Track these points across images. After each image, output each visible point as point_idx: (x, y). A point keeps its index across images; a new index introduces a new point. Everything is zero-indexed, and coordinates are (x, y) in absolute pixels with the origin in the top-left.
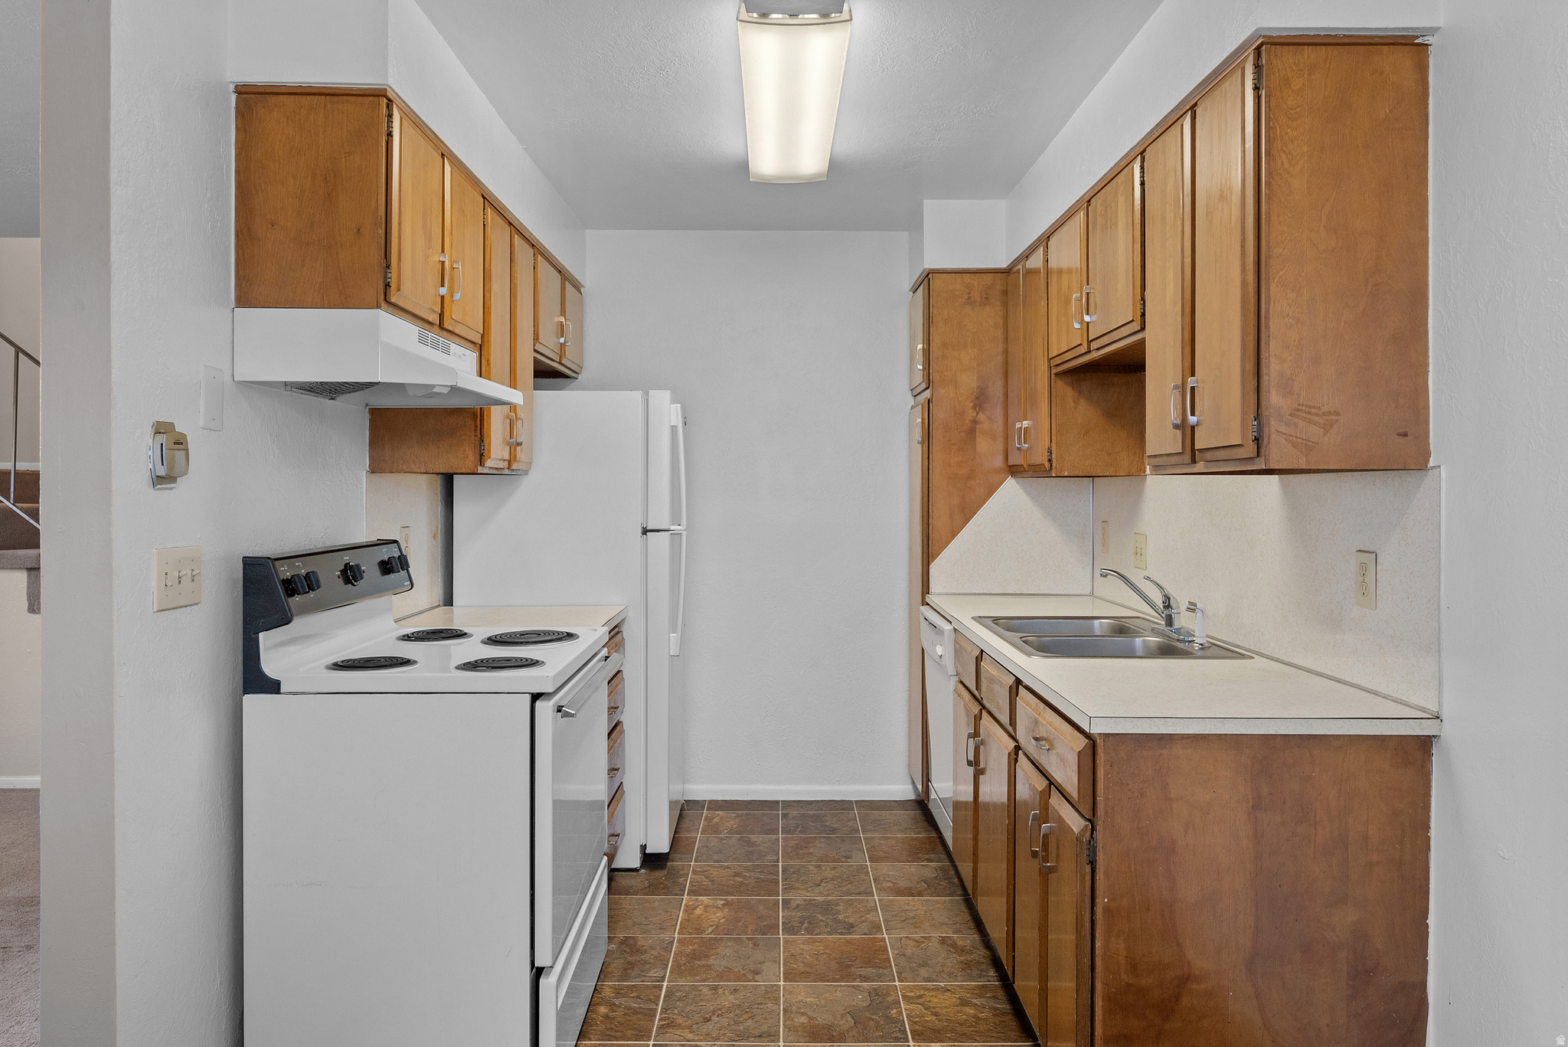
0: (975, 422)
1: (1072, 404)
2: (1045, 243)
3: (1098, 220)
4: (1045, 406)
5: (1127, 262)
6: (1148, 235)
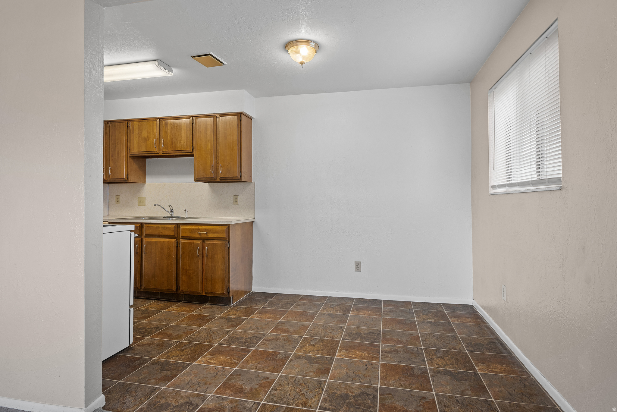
2: (126, 122)
3: (169, 125)
4: (125, 164)
5: (187, 138)
6: (196, 134)
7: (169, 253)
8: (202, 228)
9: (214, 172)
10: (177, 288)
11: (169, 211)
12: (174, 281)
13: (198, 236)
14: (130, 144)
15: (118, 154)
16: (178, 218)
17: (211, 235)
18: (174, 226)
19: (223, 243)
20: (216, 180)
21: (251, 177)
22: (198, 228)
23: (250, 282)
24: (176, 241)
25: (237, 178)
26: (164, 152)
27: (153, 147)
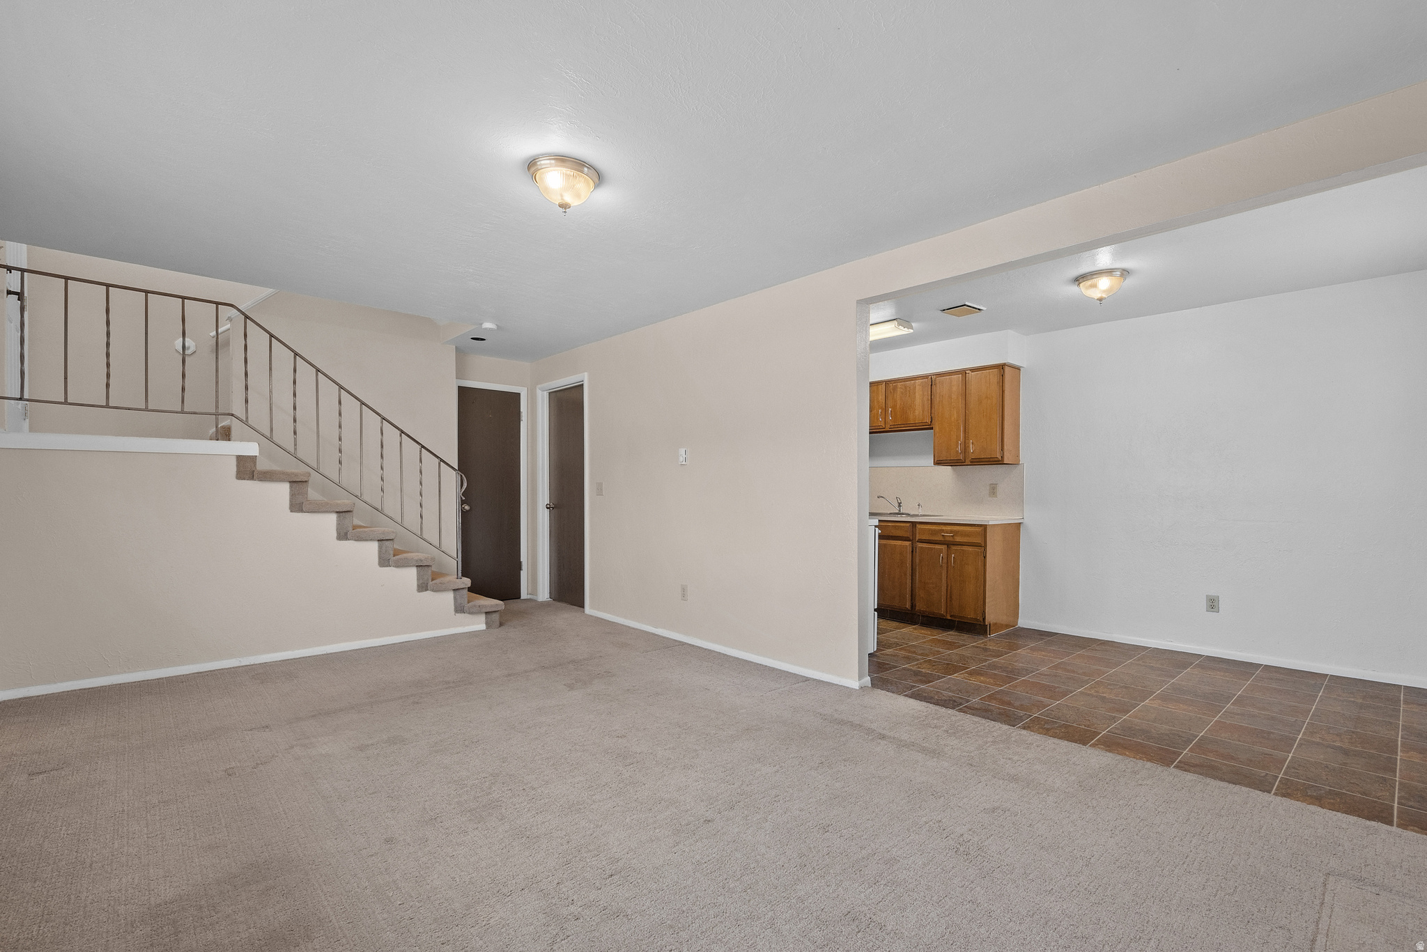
3: (898, 389)
5: (923, 405)
6: (937, 399)
7: (902, 559)
8: (946, 528)
9: (961, 453)
10: (913, 606)
11: (897, 505)
12: (908, 596)
13: (941, 539)
16: (908, 515)
17: (958, 539)
18: (908, 525)
19: (976, 549)
20: (964, 462)
21: (1018, 456)
22: (941, 528)
23: (1015, 613)
24: (911, 545)
25: (996, 459)
26: (892, 426)
27: (878, 419)
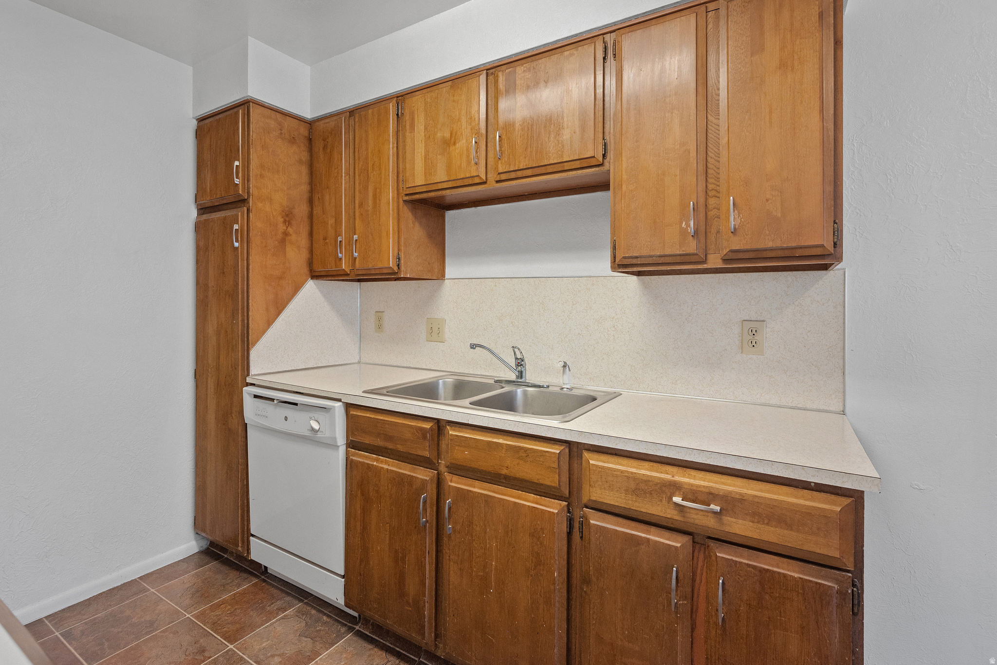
0: (286, 234)
1: (412, 225)
2: (394, 101)
4: (393, 223)
5: (584, 114)
7: (538, 554)
8: (692, 481)
9: (696, 232)
13: (671, 514)
14: (405, 165)
15: (375, 197)
17: (744, 527)
18: (556, 450)
20: (704, 262)
22: (668, 477)
24: (565, 514)
26: (503, 177)
27: (470, 162)
